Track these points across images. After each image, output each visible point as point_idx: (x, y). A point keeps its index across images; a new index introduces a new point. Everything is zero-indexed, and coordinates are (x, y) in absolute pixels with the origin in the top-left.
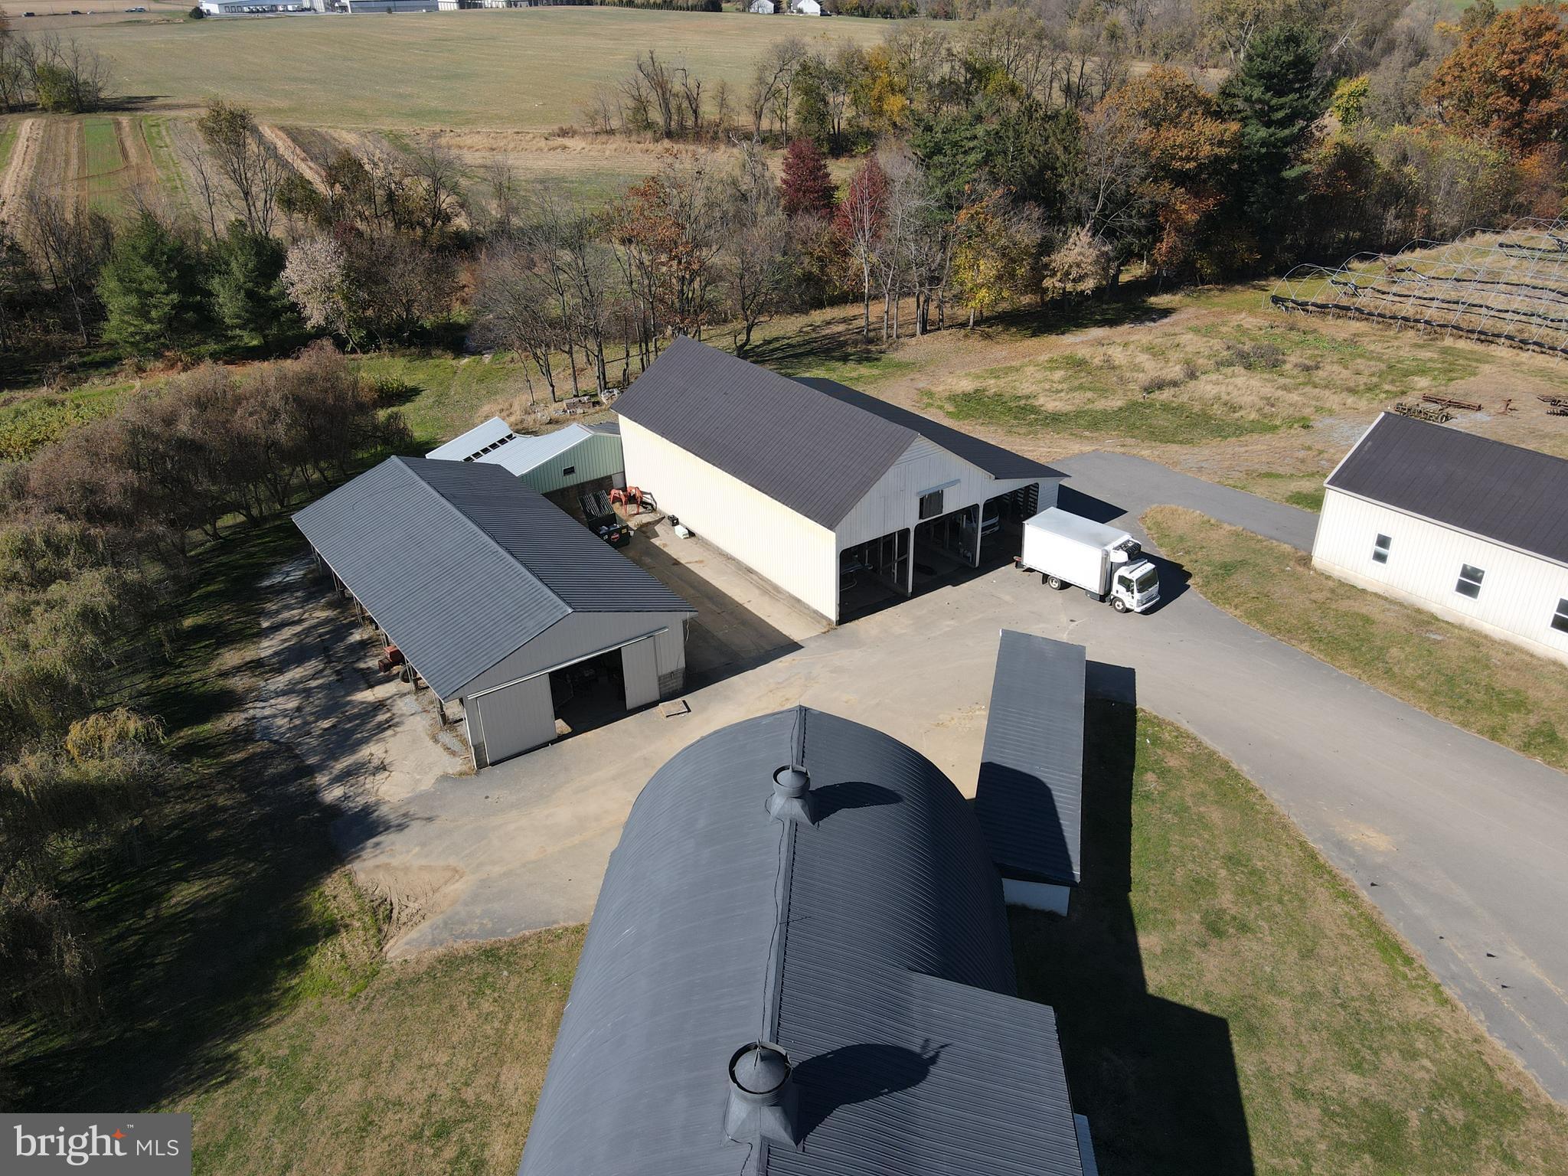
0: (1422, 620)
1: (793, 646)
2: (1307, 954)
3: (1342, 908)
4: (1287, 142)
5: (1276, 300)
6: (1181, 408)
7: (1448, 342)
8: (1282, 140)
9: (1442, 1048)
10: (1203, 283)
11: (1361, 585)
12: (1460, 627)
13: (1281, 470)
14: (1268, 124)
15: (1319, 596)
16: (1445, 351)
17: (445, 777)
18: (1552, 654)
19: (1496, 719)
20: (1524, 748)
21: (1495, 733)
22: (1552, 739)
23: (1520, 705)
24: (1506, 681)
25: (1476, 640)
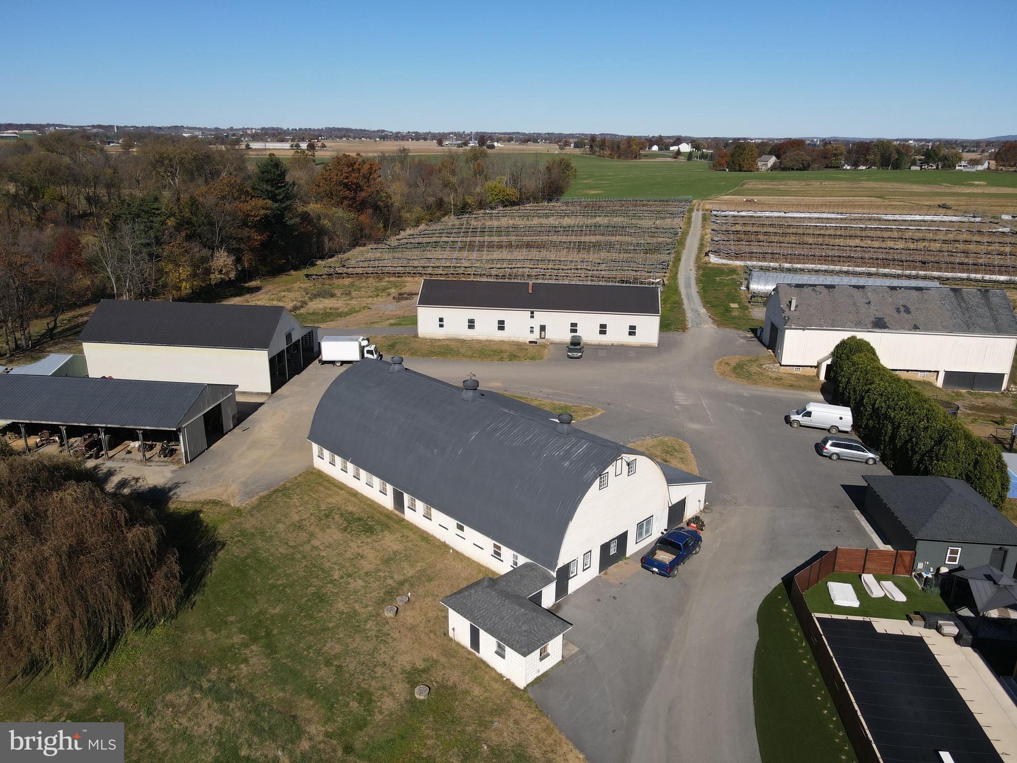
0: (463, 341)
1: (262, 404)
4: (285, 208)
5: (307, 276)
6: (313, 314)
7: (387, 279)
8: (283, 208)
10: (264, 275)
11: (438, 338)
12: (473, 340)
13: (376, 321)
14: (276, 201)
15: (429, 343)
16: (388, 282)
17: (173, 472)
18: (500, 339)
19: (499, 357)
20: (510, 360)
21: (501, 359)
22: (515, 356)
23: (502, 352)
24: (495, 348)
25: (479, 342)
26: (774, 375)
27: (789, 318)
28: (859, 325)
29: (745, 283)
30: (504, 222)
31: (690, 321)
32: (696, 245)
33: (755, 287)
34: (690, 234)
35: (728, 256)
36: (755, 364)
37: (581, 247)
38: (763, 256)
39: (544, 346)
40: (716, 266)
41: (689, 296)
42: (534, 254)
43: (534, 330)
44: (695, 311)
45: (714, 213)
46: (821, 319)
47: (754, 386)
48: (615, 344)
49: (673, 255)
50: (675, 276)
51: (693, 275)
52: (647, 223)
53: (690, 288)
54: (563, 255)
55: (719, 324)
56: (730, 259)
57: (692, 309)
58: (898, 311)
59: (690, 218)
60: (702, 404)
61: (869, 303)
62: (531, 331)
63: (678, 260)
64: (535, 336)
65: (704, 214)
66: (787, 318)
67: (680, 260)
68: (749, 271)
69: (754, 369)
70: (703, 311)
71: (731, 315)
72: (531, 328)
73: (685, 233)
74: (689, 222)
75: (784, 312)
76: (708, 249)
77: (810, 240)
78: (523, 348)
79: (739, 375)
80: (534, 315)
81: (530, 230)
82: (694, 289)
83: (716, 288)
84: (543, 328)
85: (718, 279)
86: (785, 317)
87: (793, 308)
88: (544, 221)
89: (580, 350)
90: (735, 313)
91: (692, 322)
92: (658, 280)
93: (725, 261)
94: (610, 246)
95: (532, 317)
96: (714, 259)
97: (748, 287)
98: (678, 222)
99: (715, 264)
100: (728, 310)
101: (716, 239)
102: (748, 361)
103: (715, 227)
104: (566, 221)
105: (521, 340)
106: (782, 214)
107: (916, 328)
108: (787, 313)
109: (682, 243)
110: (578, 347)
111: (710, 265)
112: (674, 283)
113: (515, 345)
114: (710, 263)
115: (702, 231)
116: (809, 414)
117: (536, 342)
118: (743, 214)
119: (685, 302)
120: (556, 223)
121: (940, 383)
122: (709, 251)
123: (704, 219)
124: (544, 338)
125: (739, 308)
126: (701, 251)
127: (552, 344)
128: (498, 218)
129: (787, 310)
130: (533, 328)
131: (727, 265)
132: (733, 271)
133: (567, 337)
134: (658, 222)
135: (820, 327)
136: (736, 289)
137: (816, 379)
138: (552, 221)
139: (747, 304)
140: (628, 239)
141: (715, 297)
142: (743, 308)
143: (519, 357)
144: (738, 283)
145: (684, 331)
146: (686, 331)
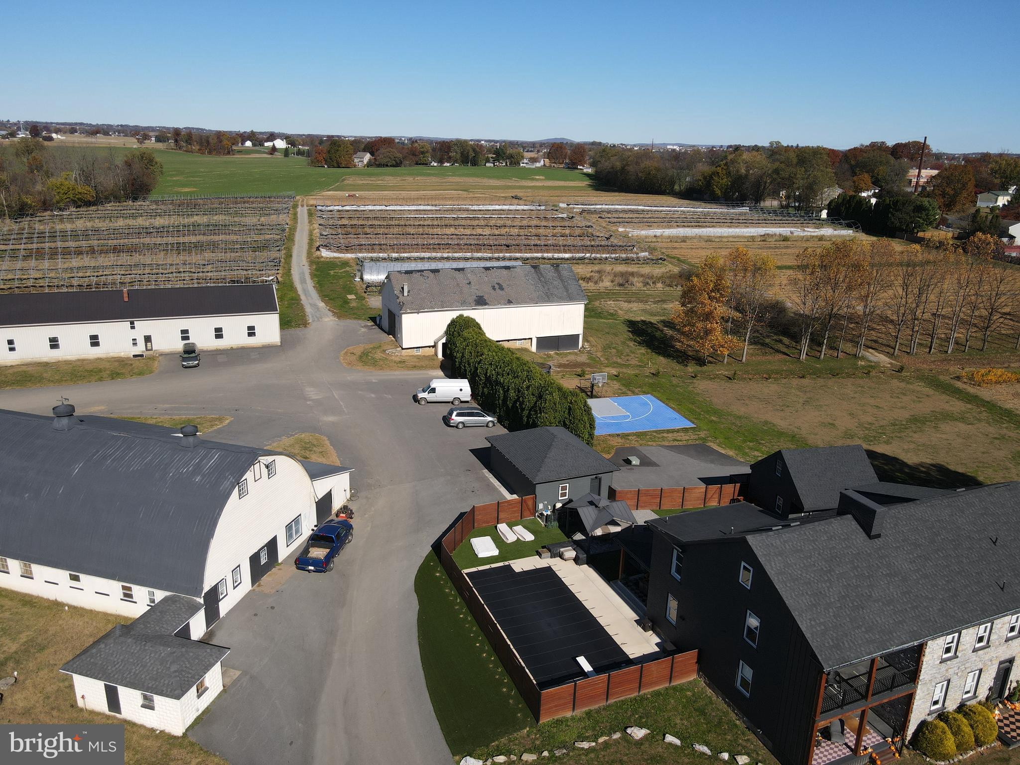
11: (9, 364)
12: (59, 362)
18: (96, 356)
19: (97, 377)
20: (113, 379)
21: (101, 379)
22: (118, 374)
23: (100, 371)
24: (90, 367)
25: (67, 363)
26: (398, 359)
27: (403, 304)
28: (464, 304)
29: (359, 274)
30: (80, 224)
31: (310, 316)
32: (306, 240)
33: (368, 277)
34: (298, 229)
35: (339, 249)
36: (378, 351)
37: (179, 248)
38: (372, 248)
39: (152, 358)
40: (328, 260)
41: (304, 290)
42: (125, 259)
43: (138, 341)
44: (313, 305)
45: (319, 208)
46: (432, 301)
47: (381, 371)
48: (234, 347)
49: (284, 252)
50: (288, 273)
51: (307, 270)
52: (251, 220)
53: (306, 283)
54: (160, 258)
55: (339, 316)
56: (341, 252)
57: (311, 304)
58: (494, 288)
59: (295, 214)
60: (334, 396)
61: (470, 283)
62: (133, 344)
63: (289, 256)
64: (141, 348)
65: (309, 210)
66: (401, 304)
67: (291, 256)
68: (360, 263)
69: (378, 355)
70: (322, 305)
71: (350, 306)
72: (133, 340)
73: (293, 229)
74: (295, 219)
75: (398, 298)
76: (318, 244)
77: (412, 231)
78: (127, 364)
79: (365, 363)
80: (135, 325)
81: (116, 233)
82: (310, 284)
83: (332, 281)
84: (148, 339)
85: (332, 272)
86: (400, 302)
87: (406, 294)
88: (131, 222)
89: (195, 358)
90: (353, 304)
91: (313, 317)
92: (271, 278)
93: (336, 255)
94: (214, 246)
95: (133, 328)
96: (325, 253)
97: (362, 278)
98: (284, 218)
99: (327, 258)
100: (346, 302)
101: (325, 233)
102: (371, 348)
103: (322, 222)
104: (159, 222)
105: (122, 355)
106: (383, 208)
107: (510, 302)
108: (401, 299)
109: (291, 239)
110: (193, 355)
111: (322, 260)
112: (289, 279)
113: (115, 361)
114: (322, 257)
115: (310, 226)
116: (433, 390)
117: (141, 356)
118: (347, 208)
119: (303, 297)
120: (147, 224)
121: (534, 349)
122: (319, 246)
123: (310, 214)
124: (152, 350)
125: (356, 299)
126: (313, 247)
127: (161, 355)
128: (70, 219)
129: (401, 296)
130: (135, 340)
131: (339, 258)
132: (345, 263)
133: (179, 345)
134: (262, 219)
135: (432, 309)
136: (350, 281)
137: (435, 357)
138: (141, 222)
139: (363, 294)
140: (233, 237)
141: (331, 291)
142: (360, 298)
143: (123, 374)
144: (352, 275)
145: (305, 327)
146: (308, 326)
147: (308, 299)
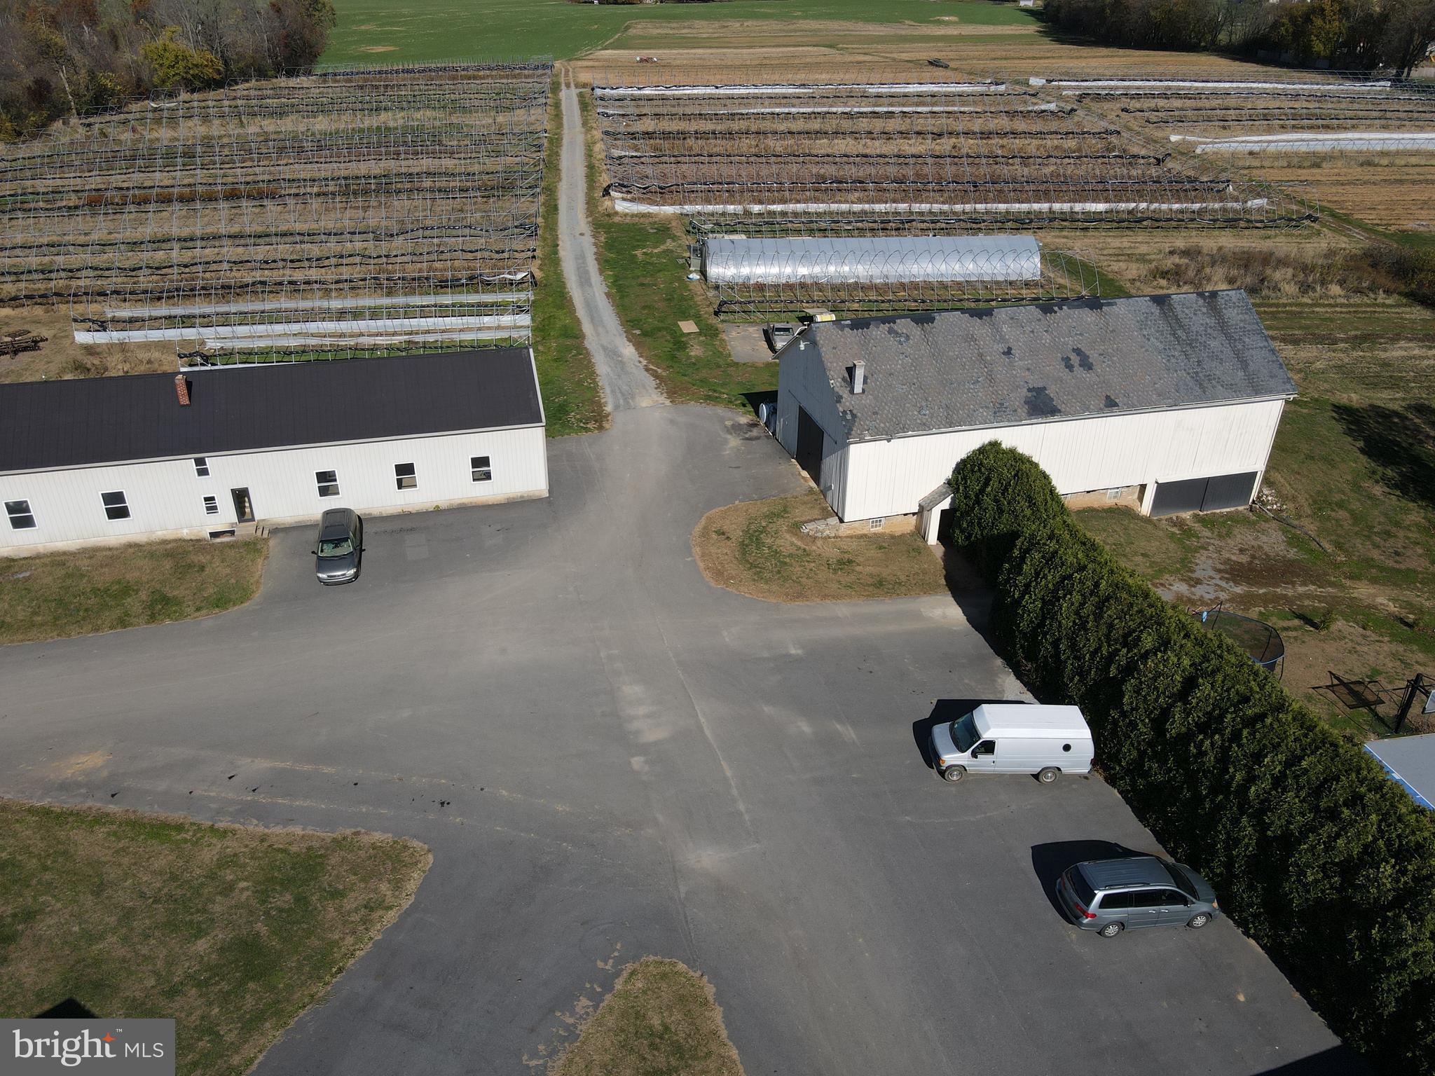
2: (99, 889)
3: (101, 832)
9: (244, 866)
12: (38, 557)
18: (124, 539)
19: (118, 612)
20: (152, 618)
21: (123, 622)
22: (166, 601)
23: (127, 590)
24: (104, 578)
25: (57, 560)
27: (854, 416)
28: (1001, 414)
29: (695, 263)
30: (191, 130)
31: (608, 390)
32: (581, 170)
33: (719, 271)
34: (565, 142)
35: (647, 194)
36: (782, 525)
38: (714, 190)
39: (252, 547)
40: (628, 220)
41: (589, 305)
42: (249, 217)
43: (218, 502)
44: (612, 354)
45: (599, 92)
46: (921, 408)
47: (802, 605)
48: (443, 504)
49: (542, 198)
50: (552, 259)
51: (590, 252)
52: (481, 122)
53: (590, 285)
55: (675, 390)
56: (653, 203)
57: (605, 348)
58: (1070, 367)
59: (557, 105)
60: (700, 727)
61: (1008, 352)
62: (208, 509)
63: (552, 209)
64: (225, 518)
65: (581, 95)
66: (849, 417)
67: (556, 208)
68: (692, 227)
70: (628, 351)
71: (689, 357)
72: (206, 499)
73: (556, 141)
74: (558, 117)
75: (840, 398)
76: (606, 179)
78: (190, 566)
79: (757, 572)
80: (208, 466)
82: (599, 287)
83: (642, 280)
84: (240, 497)
85: (639, 253)
86: (844, 412)
87: (858, 388)
89: (350, 559)
90: (696, 351)
91: (613, 392)
92: (520, 276)
93: (643, 208)
94: (410, 185)
95: (203, 472)
96: (622, 206)
97: (703, 272)
98: (537, 117)
99: (626, 215)
100: (680, 342)
101: (616, 153)
102: (766, 516)
103: (606, 124)
104: (320, 125)
105: (185, 533)
106: (712, 91)
107: (1110, 405)
108: (848, 402)
109: (552, 165)
110: (344, 551)
111: (617, 219)
112: (556, 273)
113: (167, 554)
114: (616, 213)
115: (586, 133)
116: (989, 747)
117: (232, 533)
118: (647, 92)
119: (587, 328)
120: (300, 130)
121: (1146, 508)
122: (609, 186)
123: (584, 106)
124: (253, 519)
125: (700, 334)
126: (597, 192)
127: (277, 530)
128: (174, 120)
129: (845, 393)
131: (649, 215)
132: (663, 230)
134: (500, 119)
136: (680, 279)
137: (919, 543)
139: (714, 321)
140: (448, 163)
141: (644, 307)
142: (709, 332)
143: (177, 602)
144: (681, 261)
145: (601, 428)
146: (606, 425)
147: (598, 334)
